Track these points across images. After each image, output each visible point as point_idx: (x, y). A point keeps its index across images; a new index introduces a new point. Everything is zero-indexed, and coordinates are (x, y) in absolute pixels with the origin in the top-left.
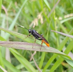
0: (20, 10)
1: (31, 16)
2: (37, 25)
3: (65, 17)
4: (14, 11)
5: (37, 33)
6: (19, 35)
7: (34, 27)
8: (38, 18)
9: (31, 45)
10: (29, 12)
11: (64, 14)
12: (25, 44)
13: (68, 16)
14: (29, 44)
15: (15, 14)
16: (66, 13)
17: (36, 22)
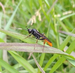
0: (17, 7)
1: (29, 13)
2: (35, 22)
3: (64, 14)
4: (12, 9)
5: (38, 32)
6: (17, 36)
7: (32, 24)
8: (35, 15)
9: (32, 46)
10: (27, 10)
11: (62, 11)
12: (26, 45)
13: (66, 13)
14: (30, 45)
15: (12, 12)
16: (64, 10)
17: (33, 19)
